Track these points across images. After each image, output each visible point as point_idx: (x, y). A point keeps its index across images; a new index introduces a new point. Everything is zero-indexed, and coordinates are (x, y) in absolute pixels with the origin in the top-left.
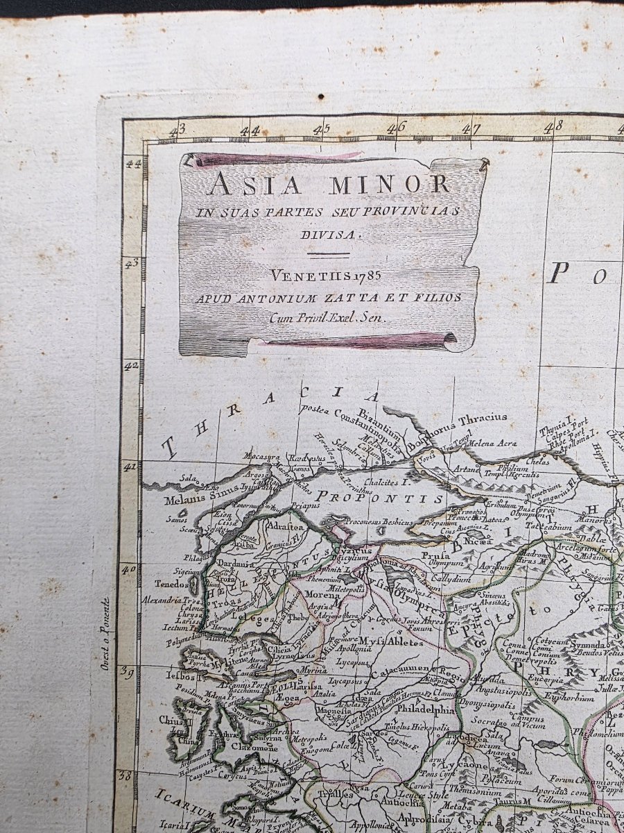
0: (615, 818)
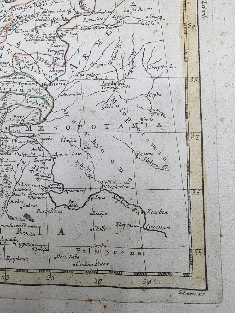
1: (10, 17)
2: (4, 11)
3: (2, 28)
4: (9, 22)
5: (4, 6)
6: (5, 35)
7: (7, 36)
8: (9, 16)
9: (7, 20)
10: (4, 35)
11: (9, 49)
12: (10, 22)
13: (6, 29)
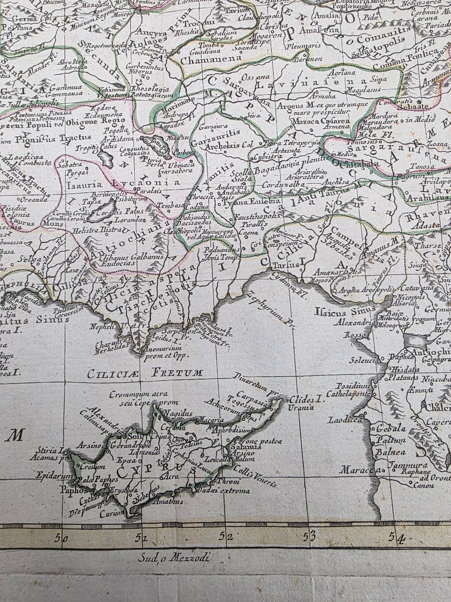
0: (2, 210)
1: (446, 62)
2: (434, 52)
3: (430, 82)
4: (444, 71)
5: (433, 44)
6: (438, 95)
7: (440, 95)
8: (444, 60)
9: (441, 68)
10: (435, 95)
11: (447, 119)
12: (447, 70)
13: (438, 84)
